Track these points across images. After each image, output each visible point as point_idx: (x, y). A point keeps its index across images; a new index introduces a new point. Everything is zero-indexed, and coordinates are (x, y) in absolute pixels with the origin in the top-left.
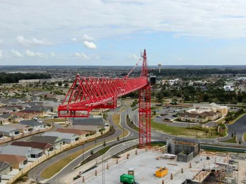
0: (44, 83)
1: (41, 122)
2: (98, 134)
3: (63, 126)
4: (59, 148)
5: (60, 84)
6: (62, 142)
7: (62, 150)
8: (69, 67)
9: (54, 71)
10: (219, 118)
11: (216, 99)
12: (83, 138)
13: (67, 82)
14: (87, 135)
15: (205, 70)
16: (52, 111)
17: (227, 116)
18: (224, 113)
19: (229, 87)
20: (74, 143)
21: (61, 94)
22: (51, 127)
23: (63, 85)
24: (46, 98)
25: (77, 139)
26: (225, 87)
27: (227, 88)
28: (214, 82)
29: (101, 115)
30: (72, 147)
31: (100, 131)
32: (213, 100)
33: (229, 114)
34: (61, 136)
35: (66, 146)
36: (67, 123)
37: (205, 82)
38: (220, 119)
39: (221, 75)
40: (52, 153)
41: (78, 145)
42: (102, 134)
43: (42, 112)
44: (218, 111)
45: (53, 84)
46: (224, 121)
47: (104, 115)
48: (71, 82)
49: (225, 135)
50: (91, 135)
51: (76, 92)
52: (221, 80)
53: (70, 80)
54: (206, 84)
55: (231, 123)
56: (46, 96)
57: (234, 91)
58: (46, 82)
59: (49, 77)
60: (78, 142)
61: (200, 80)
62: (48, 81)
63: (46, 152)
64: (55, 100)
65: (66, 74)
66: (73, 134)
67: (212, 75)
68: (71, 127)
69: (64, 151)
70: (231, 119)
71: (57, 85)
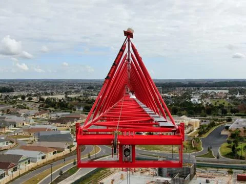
0: (6, 97)
1: (3, 138)
2: (67, 151)
3: (27, 142)
4: (23, 168)
5: (23, 98)
6: (27, 161)
7: (27, 170)
8: (32, 80)
9: (16, 85)
10: (191, 131)
11: (185, 112)
12: (50, 156)
13: (31, 95)
14: (54, 153)
15: (169, 83)
16: (15, 126)
17: (199, 129)
18: (196, 126)
19: (195, 99)
20: (40, 161)
21: (25, 108)
22: (14, 144)
23: (26, 99)
24: (8, 112)
25: (43, 158)
26: (192, 100)
27: (194, 100)
28: (180, 95)
29: (68, 130)
30: (38, 167)
31: (68, 147)
32: (182, 112)
33: (201, 127)
34: (25, 154)
35: (32, 165)
36: (32, 139)
37: (172, 95)
38: (192, 133)
39: (186, 89)
40: (16, 174)
41: (44, 164)
42: (71, 151)
43: (4, 127)
44: (189, 125)
45: (16, 97)
46: (198, 135)
47: (72, 130)
48: (35, 95)
49: (200, 149)
50: (59, 152)
51: (40, 106)
52: (187, 93)
53: (33, 93)
54: (172, 97)
55: (205, 136)
56: (8, 110)
57: (201, 104)
58: (8, 96)
59: (12, 90)
60: (44, 160)
61: (166, 93)
62: (11, 94)
63: (10, 172)
64: (18, 115)
65: (29, 88)
66: (39, 152)
67: (177, 88)
68: (37, 144)
69: (30, 171)
70: (204, 132)
71: (20, 99)
